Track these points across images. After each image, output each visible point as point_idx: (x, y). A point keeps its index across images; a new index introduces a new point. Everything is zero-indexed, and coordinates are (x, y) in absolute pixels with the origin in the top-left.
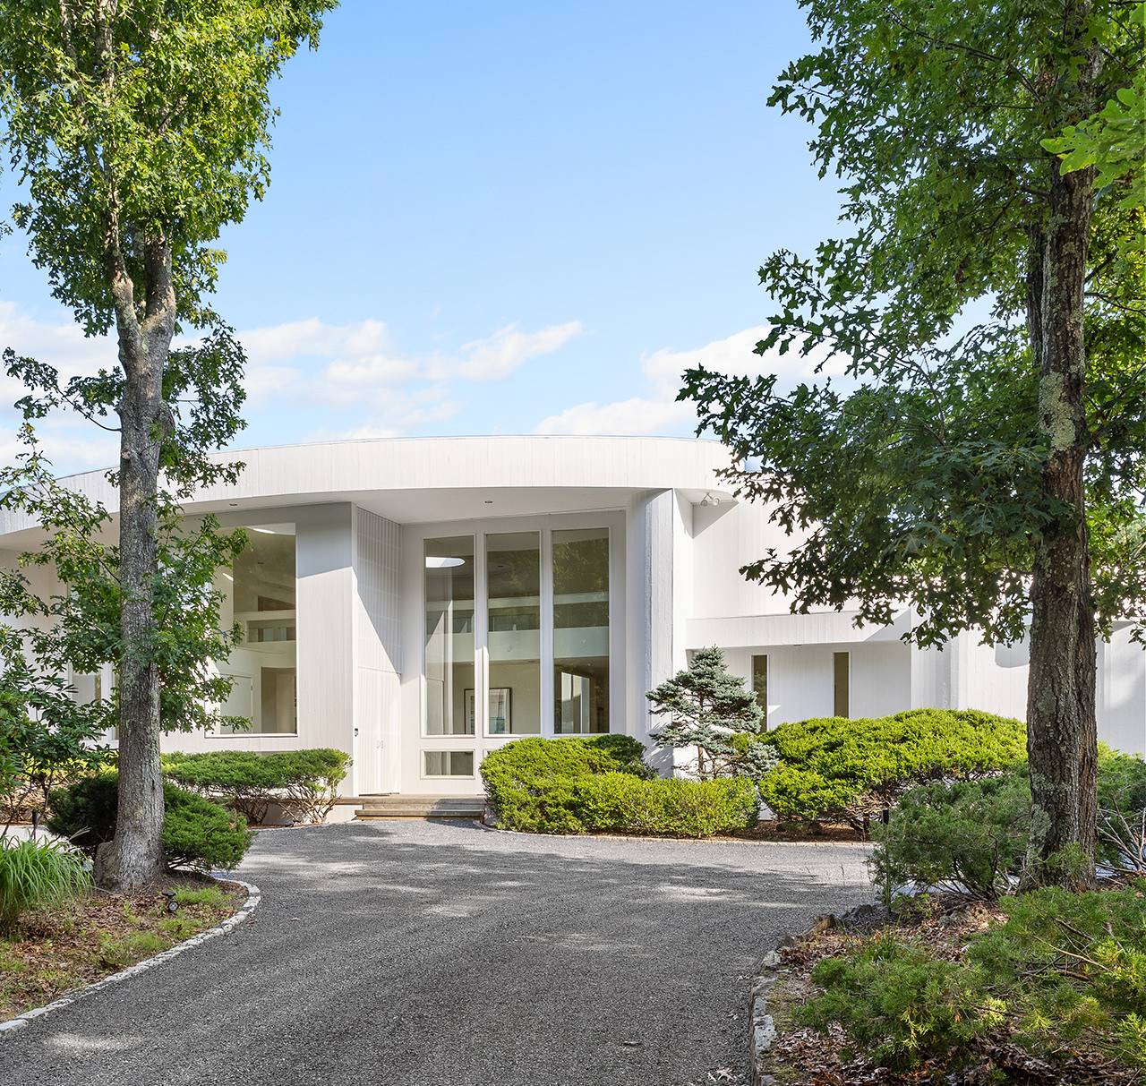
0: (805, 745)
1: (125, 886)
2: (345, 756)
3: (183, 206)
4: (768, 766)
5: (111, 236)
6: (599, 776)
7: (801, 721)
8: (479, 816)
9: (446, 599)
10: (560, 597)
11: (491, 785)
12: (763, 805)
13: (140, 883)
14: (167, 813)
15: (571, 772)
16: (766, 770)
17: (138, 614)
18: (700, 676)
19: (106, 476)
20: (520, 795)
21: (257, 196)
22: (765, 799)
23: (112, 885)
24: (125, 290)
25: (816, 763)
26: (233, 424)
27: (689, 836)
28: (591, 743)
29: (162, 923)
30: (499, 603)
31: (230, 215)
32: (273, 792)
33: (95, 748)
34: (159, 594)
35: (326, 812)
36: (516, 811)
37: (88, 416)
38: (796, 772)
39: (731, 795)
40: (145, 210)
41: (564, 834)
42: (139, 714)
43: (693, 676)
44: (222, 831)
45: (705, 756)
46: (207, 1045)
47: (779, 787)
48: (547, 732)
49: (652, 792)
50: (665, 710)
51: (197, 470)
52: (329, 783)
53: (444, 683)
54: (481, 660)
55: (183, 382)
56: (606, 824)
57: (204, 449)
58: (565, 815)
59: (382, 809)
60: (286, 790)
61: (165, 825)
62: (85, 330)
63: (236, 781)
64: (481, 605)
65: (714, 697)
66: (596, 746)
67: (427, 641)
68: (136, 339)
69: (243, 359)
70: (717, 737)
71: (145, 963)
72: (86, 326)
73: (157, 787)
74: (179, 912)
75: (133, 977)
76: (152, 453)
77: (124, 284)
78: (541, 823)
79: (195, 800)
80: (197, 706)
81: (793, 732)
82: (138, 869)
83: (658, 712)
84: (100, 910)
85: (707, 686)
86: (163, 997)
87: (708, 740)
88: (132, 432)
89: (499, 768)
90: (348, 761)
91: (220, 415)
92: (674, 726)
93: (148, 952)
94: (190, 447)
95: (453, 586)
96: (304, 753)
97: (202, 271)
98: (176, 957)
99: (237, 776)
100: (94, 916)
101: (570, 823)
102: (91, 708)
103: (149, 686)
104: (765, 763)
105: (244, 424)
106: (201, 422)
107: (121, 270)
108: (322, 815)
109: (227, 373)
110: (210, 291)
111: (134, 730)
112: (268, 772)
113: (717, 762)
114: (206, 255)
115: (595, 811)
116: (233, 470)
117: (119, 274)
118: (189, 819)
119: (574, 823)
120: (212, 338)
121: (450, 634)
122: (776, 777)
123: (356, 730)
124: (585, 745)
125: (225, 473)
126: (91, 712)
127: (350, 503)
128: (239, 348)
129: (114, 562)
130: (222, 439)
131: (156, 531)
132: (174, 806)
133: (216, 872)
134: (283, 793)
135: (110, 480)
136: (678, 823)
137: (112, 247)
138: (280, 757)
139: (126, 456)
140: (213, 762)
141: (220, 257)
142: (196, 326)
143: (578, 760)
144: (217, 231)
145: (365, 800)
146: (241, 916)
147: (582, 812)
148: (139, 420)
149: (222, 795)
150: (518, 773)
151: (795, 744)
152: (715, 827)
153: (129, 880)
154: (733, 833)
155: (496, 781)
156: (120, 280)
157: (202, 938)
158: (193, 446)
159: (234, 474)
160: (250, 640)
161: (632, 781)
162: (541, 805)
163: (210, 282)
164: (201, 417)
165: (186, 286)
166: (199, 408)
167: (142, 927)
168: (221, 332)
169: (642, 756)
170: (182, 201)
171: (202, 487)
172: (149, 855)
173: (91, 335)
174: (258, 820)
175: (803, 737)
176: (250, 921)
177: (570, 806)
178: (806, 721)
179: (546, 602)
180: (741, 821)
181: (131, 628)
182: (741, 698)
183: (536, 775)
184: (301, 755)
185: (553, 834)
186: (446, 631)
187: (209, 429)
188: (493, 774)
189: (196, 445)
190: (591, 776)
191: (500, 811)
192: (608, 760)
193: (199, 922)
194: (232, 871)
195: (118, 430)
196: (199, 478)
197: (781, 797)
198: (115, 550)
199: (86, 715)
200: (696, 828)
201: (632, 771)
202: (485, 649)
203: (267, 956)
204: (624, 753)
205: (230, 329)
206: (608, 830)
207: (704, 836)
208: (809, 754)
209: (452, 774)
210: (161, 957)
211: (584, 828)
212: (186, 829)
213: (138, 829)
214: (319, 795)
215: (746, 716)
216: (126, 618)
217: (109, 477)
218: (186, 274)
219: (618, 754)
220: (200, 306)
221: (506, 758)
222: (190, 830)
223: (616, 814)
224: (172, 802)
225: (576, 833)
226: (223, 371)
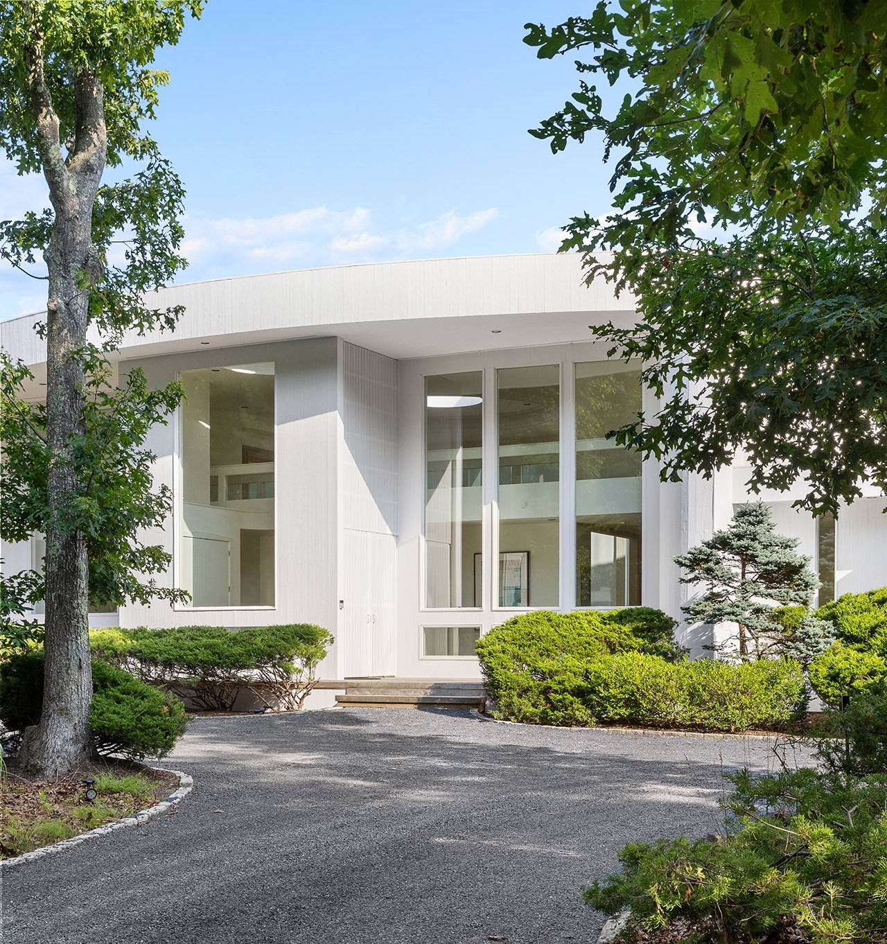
0: (868, 620)
1: (49, 773)
2: (324, 633)
3: (109, 35)
4: (821, 646)
5: (35, 70)
6: (617, 658)
7: (870, 590)
8: (477, 704)
9: (453, 446)
10: (583, 442)
11: (488, 667)
12: (813, 694)
13: (65, 770)
14: (96, 694)
15: (584, 652)
16: (819, 651)
17: (65, 478)
18: (740, 537)
19: (35, 327)
20: (521, 679)
21: (194, 15)
22: (815, 686)
23: (34, 772)
24: (52, 126)
25: (879, 643)
26: (172, 263)
27: (719, 731)
28: (611, 618)
29: (76, 812)
30: (513, 451)
31: (165, 37)
32: (242, 674)
33: (23, 624)
34: (81, 456)
35: (303, 697)
36: (516, 698)
37: (15, 264)
38: (853, 653)
39: (772, 681)
40: (67, 42)
41: (570, 726)
42: (66, 586)
43: (731, 537)
44: (153, 714)
45: (748, 634)
46: (74, 926)
47: (831, 671)
48: (567, 603)
49: (675, 676)
50: (696, 578)
51: (133, 316)
52: (307, 664)
53: (452, 546)
54: (491, 517)
55: (119, 220)
56: (620, 715)
57: (140, 294)
58: (571, 703)
59: (368, 694)
60: (256, 671)
61: (92, 707)
62: (18, 167)
63: (202, 661)
64: (490, 453)
65: (756, 562)
66: (616, 622)
67: (428, 498)
68: (62, 180)
69: (182, 193)
70: (758, 611)
71: (42, 849)
72: (19, 163)
73: (84, 666)
74: (97, 801)
75: (28, 863)
76: (81, 302)
77: (49, 120)
78: (544, 712)
79: (127, 680)
80: (132, 577)
81: (857, 605)
82: (64, 754)
83: (690, 581)
84: (18, 797)
85: (747, 548)
86: (49, 881)
87: (747, 614)
88: (59, 281)
89: (498, 647)
90: (328, 638)
91: (158, 254)
92: (713, 597)
93: (50, 839)
94: (126, 292)
95: (463, 428)
96: (279, 629)
97: (142, 96)
98: (78, 845)
99: (203, 655)
100: (9, 803)
101: (577, 712)
102: (19, 580)
103: (76, 556)
104: (818, 643)
105: (184, 262)
106: (137, 264)
107: (47, 106)
108: (298, 701)
109: (166, 208)
110: (150, 118)
111: (60, 604)
112: (237, 650)
113: (761, 640)
114: (147, 78)
115: (607, 699)
116: (172, 315)
117: (45, 110)
118: (119, 701)
119: (582, 712)
120: (147, 173)
121: (459, 489)
122: (830, 659)
123: (342, 602)
124: (605, 620)
125: (162, 319)
126: (20, 584)
127: (336, 337)
128: (177, 182)
129: (41, 422)
130: (161, 281)
131: (84, 387)
132: (104, 687)
133: (149, 760)
134: (255, 674)
135: (38, 332)
136: (706, 714)
137: (37, 82)
138: (251, 633)
139: (52, 306)
140: (177, 639)
141: (160, 79)
142: (135, 157)
143: (593, 638)
144: (152, 55)
145: (348, 685)
146: (163, 806)
147: (592, 700)
148: (66, 268)
149: (185, 676)
150: (520, 652)
151: (857, 619)
152: (752, 719)
153: (53, 766)
154: (776, 727)
155: (493, 663)
156: (45, 118)
157: (111, 827)
158: (129, 290)
159: (173, 320)
160: (231, 497)
161: (656, 664)
162: (546, 692)
163: (149, 108)
164: (137, 258)
165: (124, 114)
166: (134, 248)
167: (56, 815)
168: (156, 166)
169: (672, 634)
170: (107, 29)
171: (139, 335)
172: (75, 741)
173: (24, 172)
174: (227, 706)
175: (868, 610)
176: (170, 812)
177: (579, 692)
178: (874, 590)
179: (567, 448)
180: (785, 713)
181: (57, 493)
182: (788, 564)
183: (541, 655)
184: (275, 631)
185: (558, 725)
186: (453, 485)
187: (146, 271)
188: (490, 654)
189: (131, 289)
190: (608, 657)
191: (498, 697)
192: (630, 638)
193: (113, 811)
194: (163, 759)
195: (46, 278)
196: (135, 326)
197: (832, 683)
198: (42, 408)
199: (14, 587)
200: (727, 720)
201: (658, 651)
202: (495, 504)
203: (174, 847)
204: (649, 630)
205: (166, 162)
206: (623, 722)
207: (737, 730)
208: (873, 631)
209: (460, 654)
210: (61, 846)
211: (594, 719)
212: (114, 712)
213: (64, 712)
214: (294, 678)
215: (797, 586)
216: (52, 482)
217: (38, 328)
218: (125, 100)
219: (642, 631)
220: (139, 135)
221: (507, 635)
222: (118, 713)
223: (632, 702)
224: (101, 682)
225: (585, 724)
226: (161, 206)
